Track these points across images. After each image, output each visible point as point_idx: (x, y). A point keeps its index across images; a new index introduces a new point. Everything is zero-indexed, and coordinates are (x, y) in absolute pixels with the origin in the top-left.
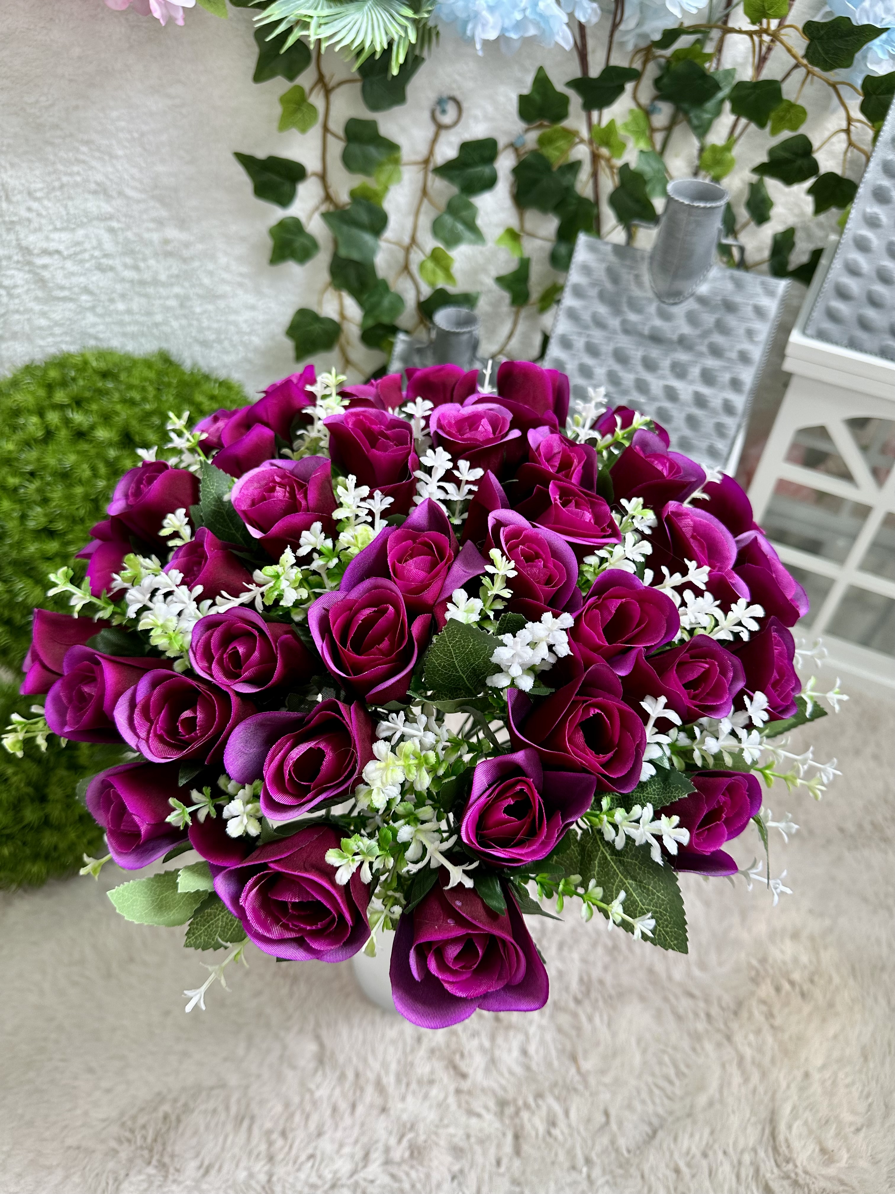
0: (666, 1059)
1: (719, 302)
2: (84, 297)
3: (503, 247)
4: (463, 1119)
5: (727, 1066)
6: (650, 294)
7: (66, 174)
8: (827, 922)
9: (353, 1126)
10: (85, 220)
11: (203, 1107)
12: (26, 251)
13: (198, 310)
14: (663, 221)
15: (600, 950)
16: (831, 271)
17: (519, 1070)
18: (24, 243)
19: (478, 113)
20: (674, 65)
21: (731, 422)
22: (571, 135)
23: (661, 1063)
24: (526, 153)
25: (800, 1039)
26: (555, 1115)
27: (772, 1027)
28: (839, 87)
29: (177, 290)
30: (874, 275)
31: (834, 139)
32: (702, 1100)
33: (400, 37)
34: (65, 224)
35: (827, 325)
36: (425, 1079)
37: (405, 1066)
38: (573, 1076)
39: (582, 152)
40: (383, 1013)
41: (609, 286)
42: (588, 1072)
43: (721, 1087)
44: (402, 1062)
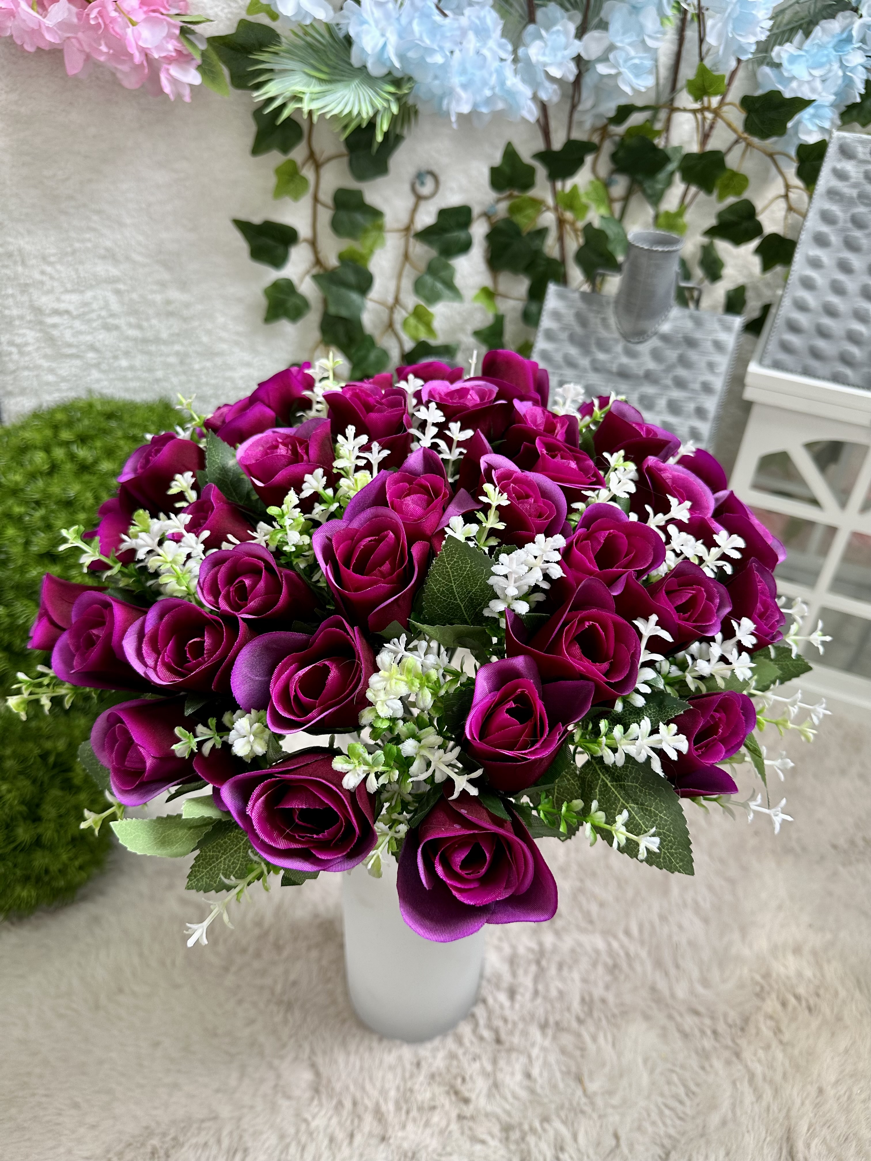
0: (675, 1078)
1: (681, 339)
2: (91, 355)
3: (479, 304)
4: (466, 1145)
5: (738, 1085)
6: (616, 335)
7: (78, 241)
8: (829, 936)
10: (94, 283)
12: (38, 310)
13: (197, 367)
14: (625, 267)
15: (600, 969)
16: (781, 309)
17: (523, 1094)
18: (37, 304)
19: (454, 185)
20: (628, 140)
22: (538, 204)
23: (669, 1083)
24: (498, 221)
25: (811, 1054)
26: (563, 1140)
27: (781, 1042)
28: (777, 157)
29: (177, 347)
30: (820, 309)
31: (775, 205)
32: (715, 1119)
33: (385, 109)
34: (76, 287)
35: (782, 356)
36: (426, 1105)
37: (404, 1093)
38: (580, 1098)
39: (548, 219)
40: (381, 1039)
41: (578, 330)
42: (595, 1093)
43: (733, 1106)
44: (402, 1089)
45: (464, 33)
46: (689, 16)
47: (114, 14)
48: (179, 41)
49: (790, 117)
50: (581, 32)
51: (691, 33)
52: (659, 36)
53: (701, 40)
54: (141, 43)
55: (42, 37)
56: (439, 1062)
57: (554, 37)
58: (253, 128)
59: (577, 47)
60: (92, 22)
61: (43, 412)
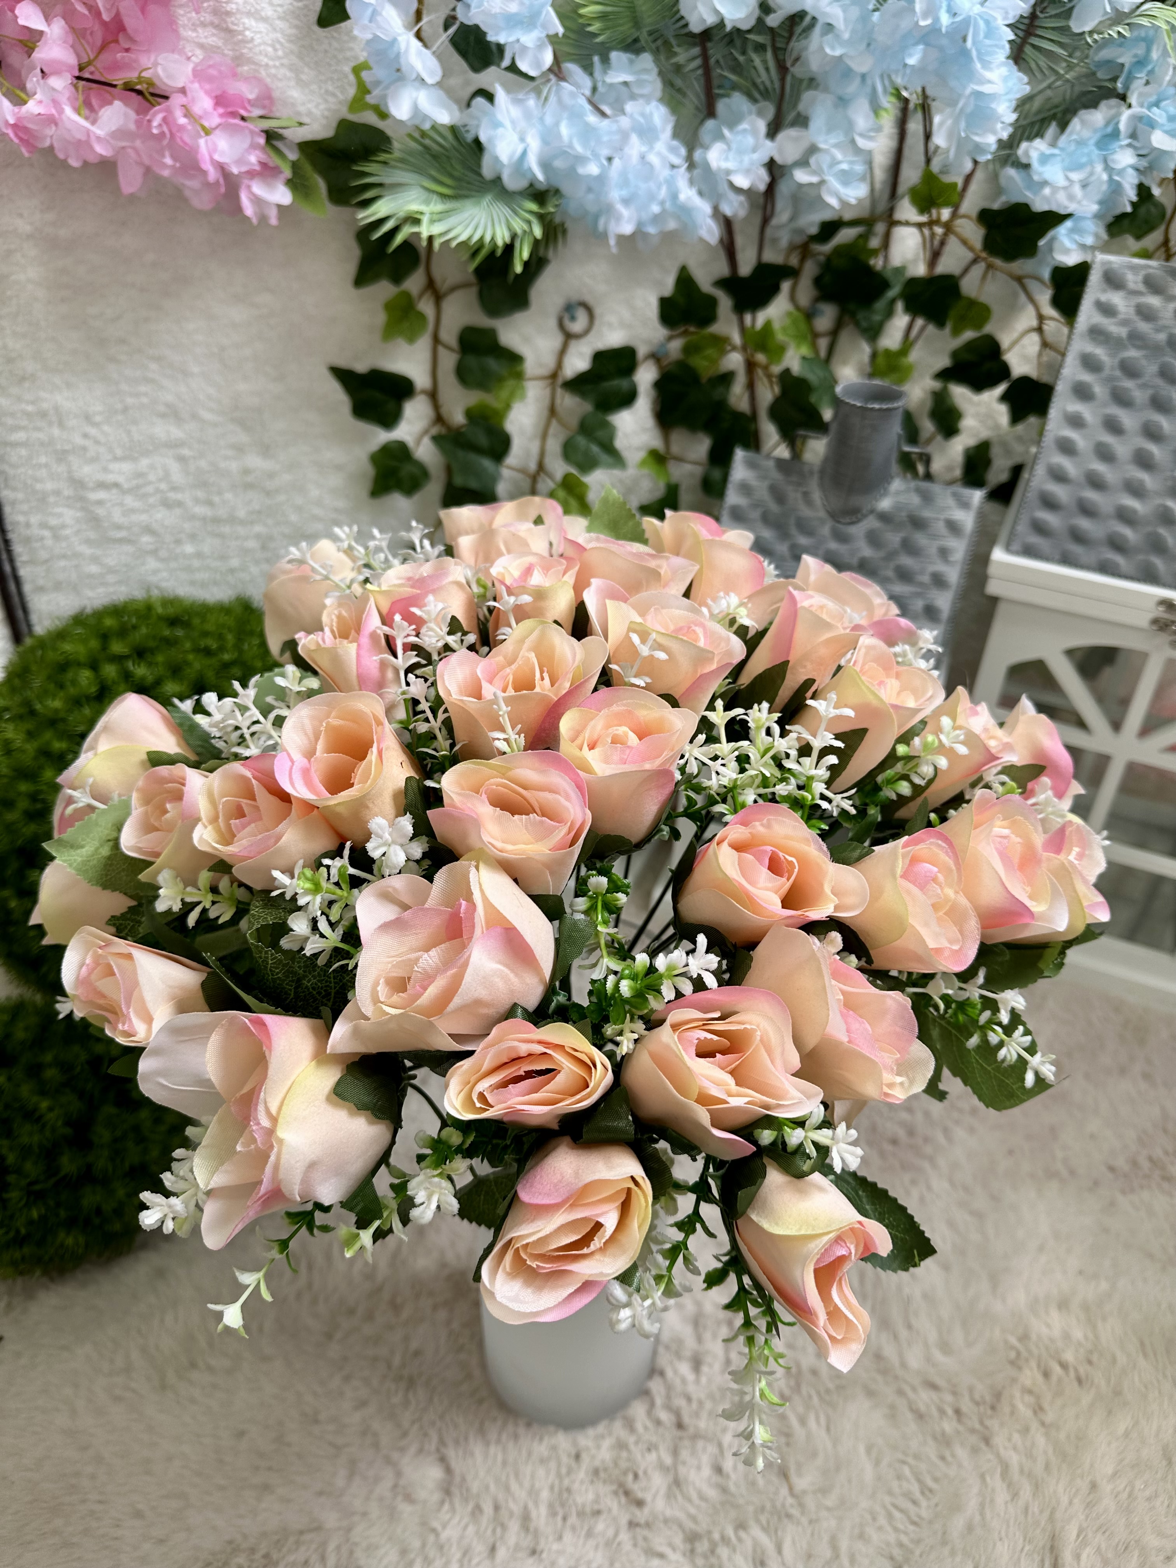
0: (907, 1471)
1: (905, 519)
2: (146, 539)
3: (646, 471)
4: (640, 1560)
5: (988, 1479)
6: (822, 514)
7: (131, 395)
11: (291, 1558)
12: (79, 484)
14: (833, 428)
16: (1033, 482)
17: (712, 1493)
18: (77, 475)
19: (613, 319)
20: (836, 261)
22: (721, 343)
23: (899, 1477)
24: (670, 364)
25: (1081, 1439)
26: (763, 1553)
27: (1043, 1424)
28: (1027, 281)
29: (258, 529)
30: (1083, 480)
31: (1026, 340)
33: (525, 232)
34: (128, 453)
35: (1035, 539)
36: (588, 1510)
37: (560, 1493)
38: (785, 1498)
39: (734, 360)
40: (529, 1425)
41: (774, 507)
42: (804, 1492)
43: (982, 1506)
44: (556, 1489)
45: (625, 136)
46: (911, 106)
47: (182, 121)
48: (265, 153)
49: (1042, 233)
50: (773, 131)
51: (915, 126)
52: (872, 134)
53: (928, 136)
54: (217, 157)
55: (91, 148)
56: (605, 1454)
57: (739, 138)
58: (355, 253)
59: (769, 149)
60: (155, 131)
61: (87, 616)
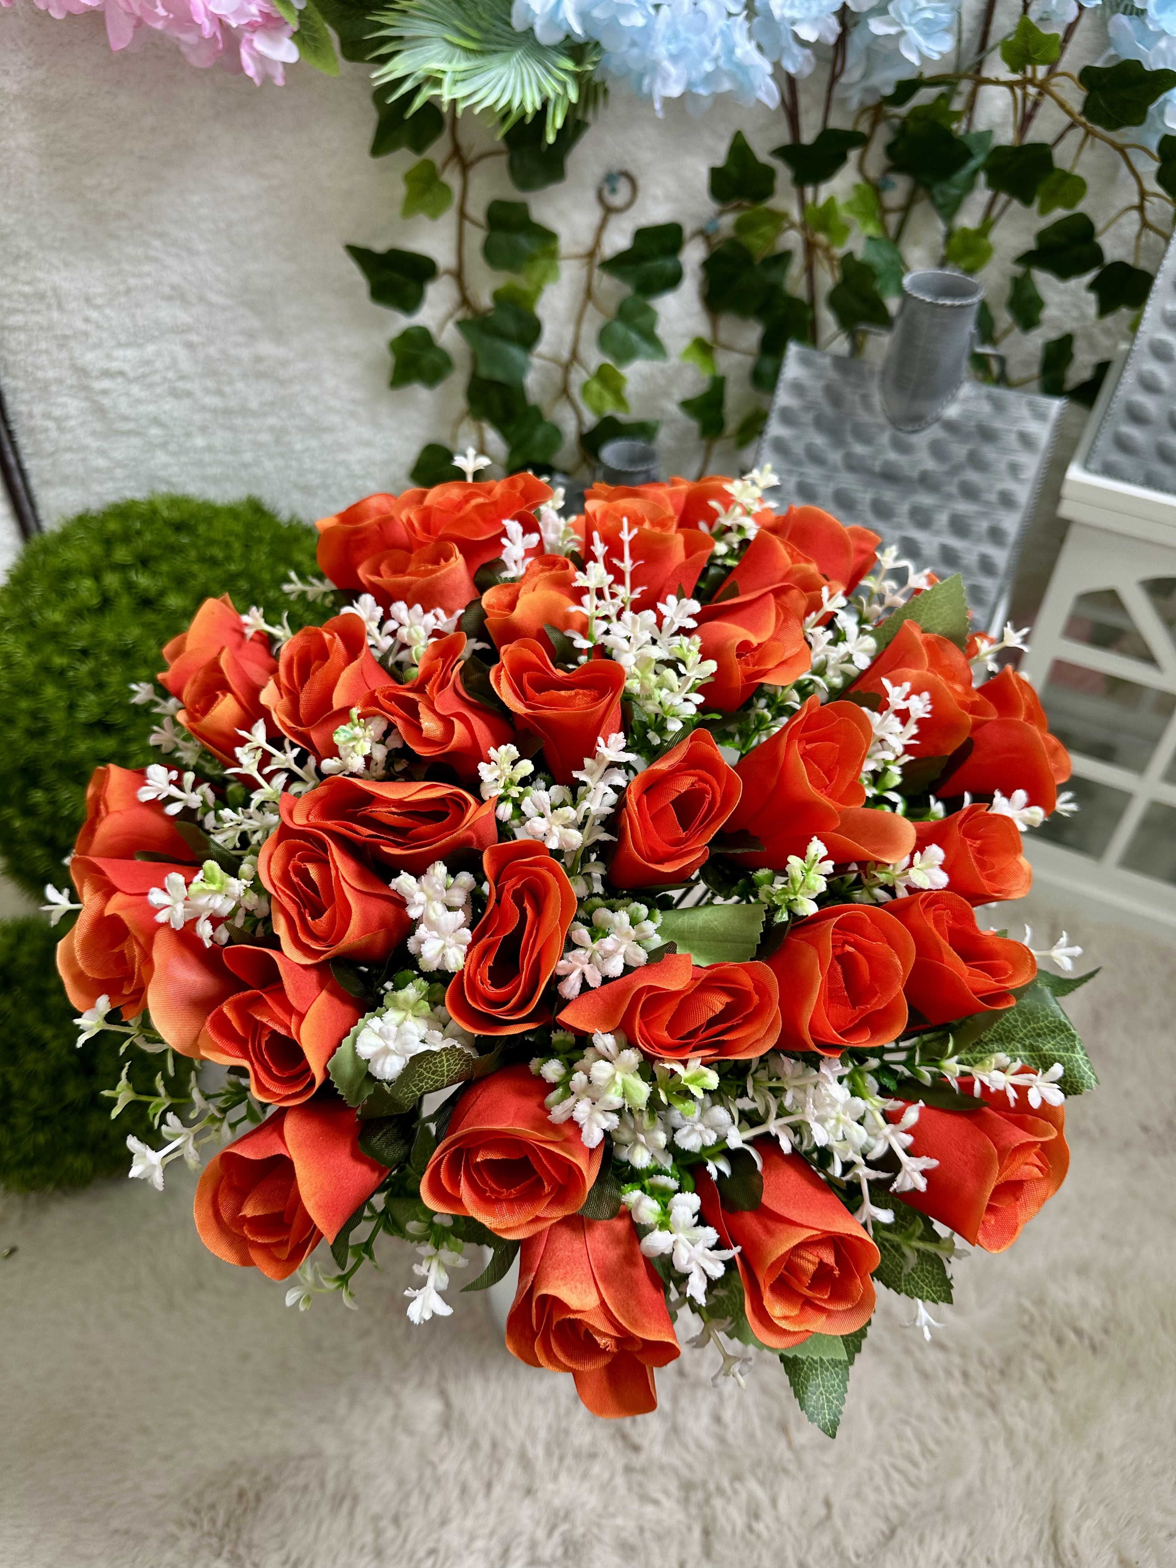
0: (908, 1431)
1: (973, 429)
2: (154, 431)
3: (690, 362)
4: (634, 1505)
5: (991, 1443)
6: (882, 420)
7: (134, 275)
8: (1127, 1252)
9: (487, 1513)
11: (291, 1482)
12: (82, 372)
13: (298, 447)
14: (899, 324)
16: (1121, 387)
17: (710, 1443)
18: (80, 363)
19: (659, 192)
20: (912, 126)
21: (990, 585)
22: (778, 219)
23: (900, 1437)
24: (719, 242)
25: (1090, 1409)
26: (758, 1506)
27: (1052, 1391)
28: (1129, 151)
29: (272, 421)
31: (1124, 220)
32: (957, 1489)
33: (558, 95)
34: (132, 339)
35: (1117, 458)
36: (584, 1452)
37: (558, 1434)
38: (783, 1452)
39: (792, 239)
41: (828, 410)
42: (803, 1447)
43: (983, 1473)
44: (554, 1429)
49: (1153, 97)
54: (211, 8)
58: (372, 117)
61: (91, 518)
